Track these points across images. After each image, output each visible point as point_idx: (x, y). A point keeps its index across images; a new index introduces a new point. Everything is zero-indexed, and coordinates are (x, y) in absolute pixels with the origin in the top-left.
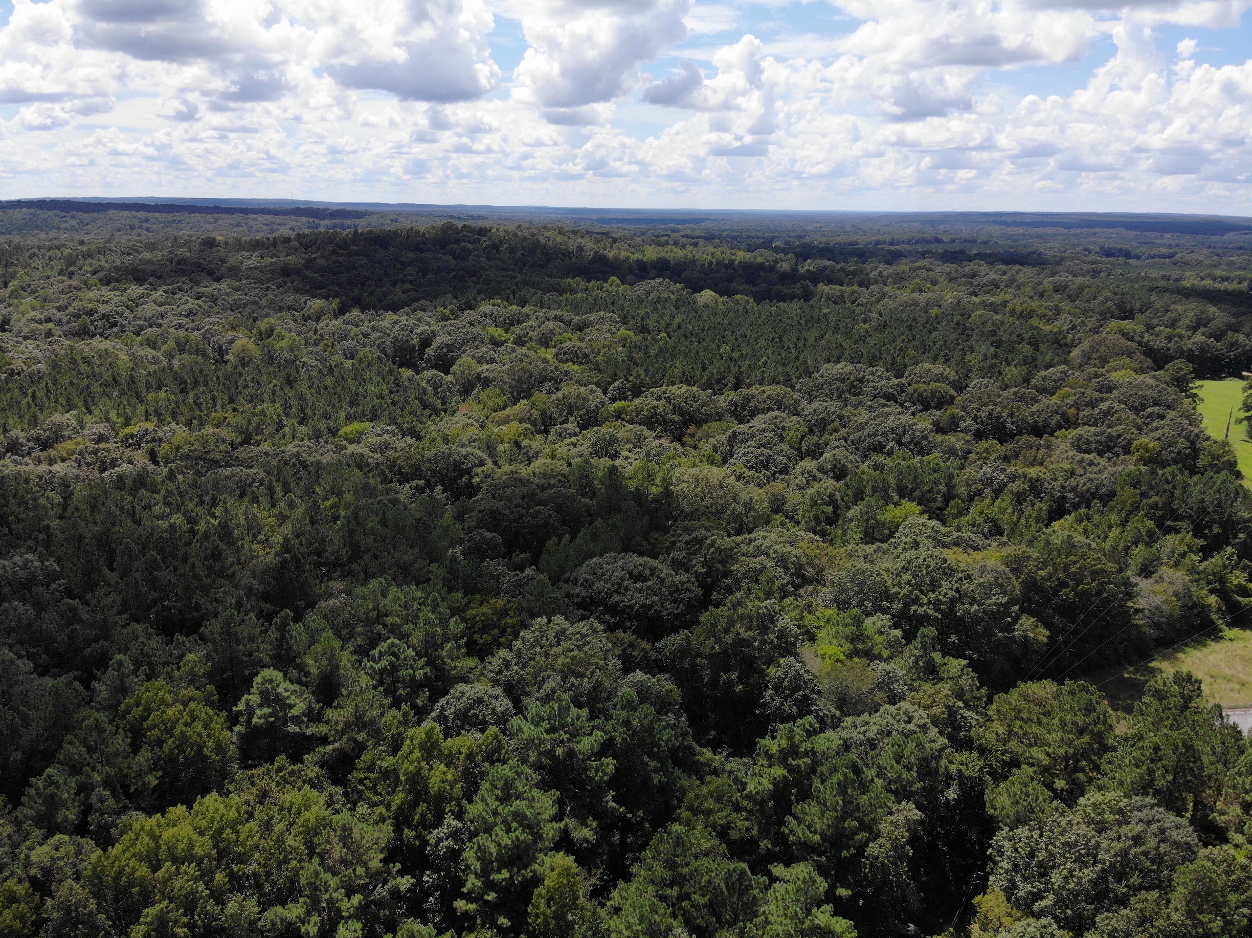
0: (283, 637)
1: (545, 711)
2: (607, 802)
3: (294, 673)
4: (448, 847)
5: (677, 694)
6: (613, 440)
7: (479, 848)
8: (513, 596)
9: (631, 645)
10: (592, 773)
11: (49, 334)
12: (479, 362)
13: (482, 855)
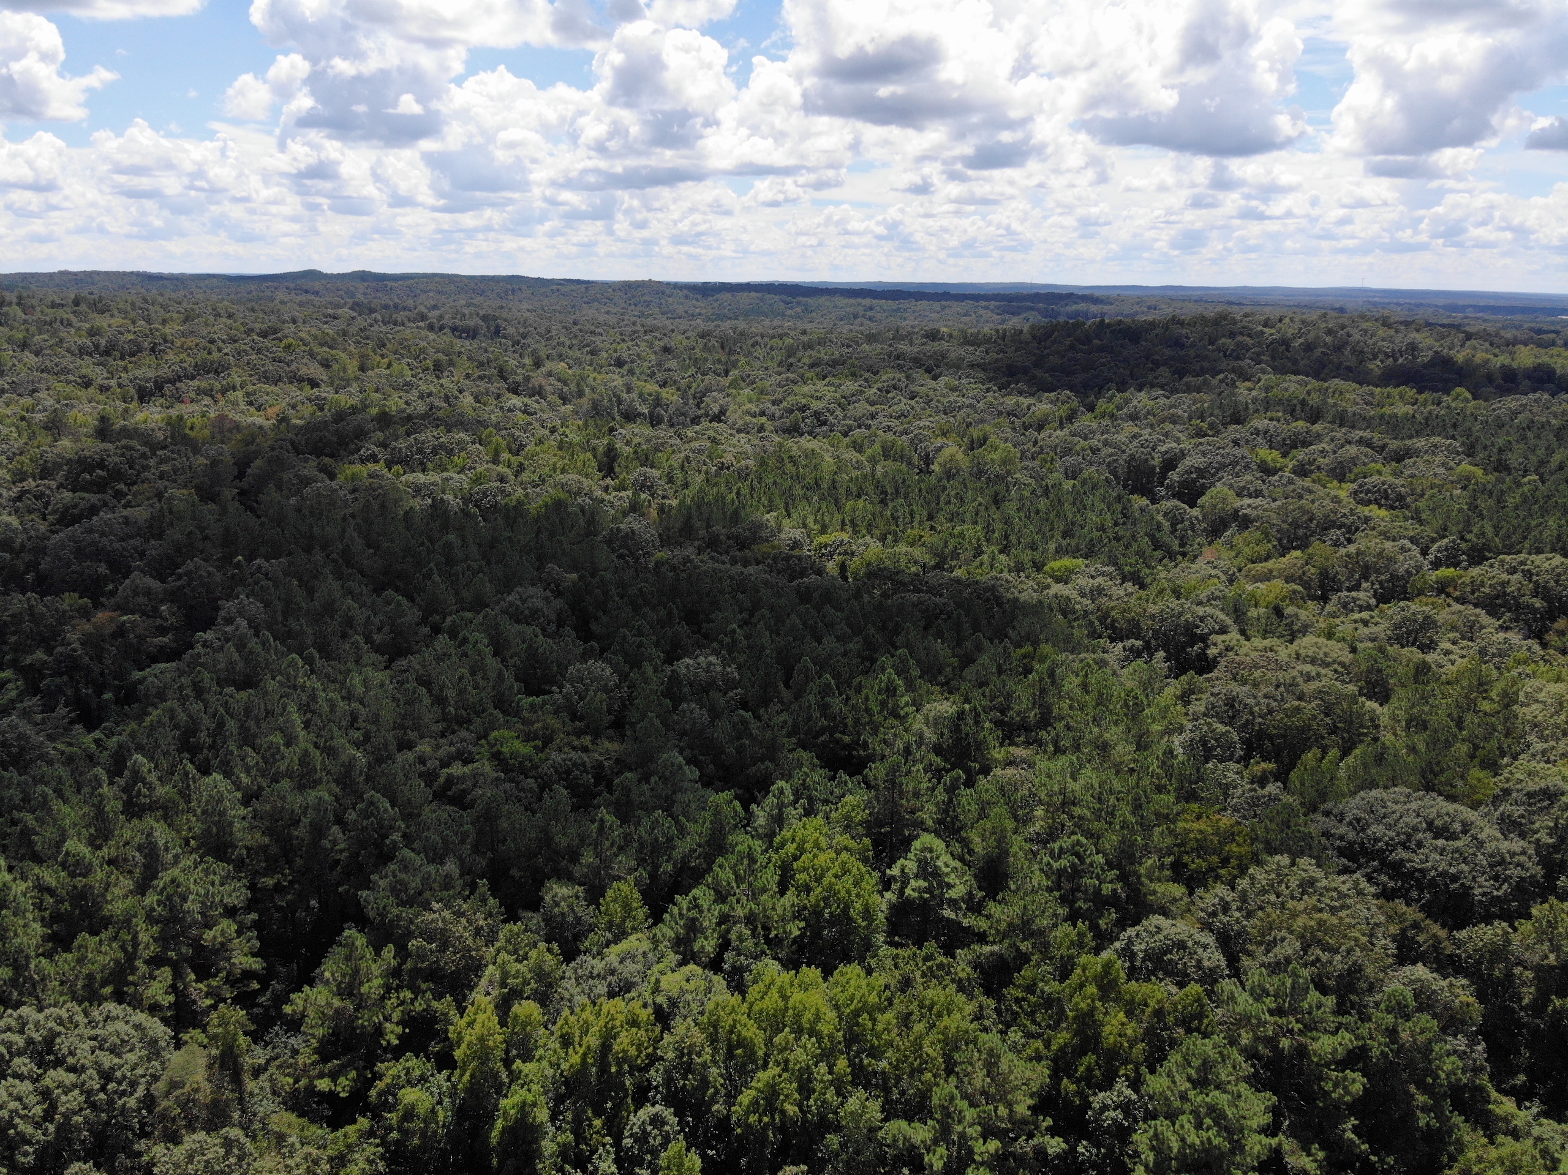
0: (950, 801)
1: (1272, 983)
2: (1344, 1131)
3: (957, 848)
4: (1114, 1120)
5: (1477, 1010)
6: (1428, 623)
7: (1156, 1135)
8: (1244, 817)
9: (1416, 925)
10: (1328, 1086)
11: (761, 429)
12: (1238, 495)
13: (1158, 1145)
